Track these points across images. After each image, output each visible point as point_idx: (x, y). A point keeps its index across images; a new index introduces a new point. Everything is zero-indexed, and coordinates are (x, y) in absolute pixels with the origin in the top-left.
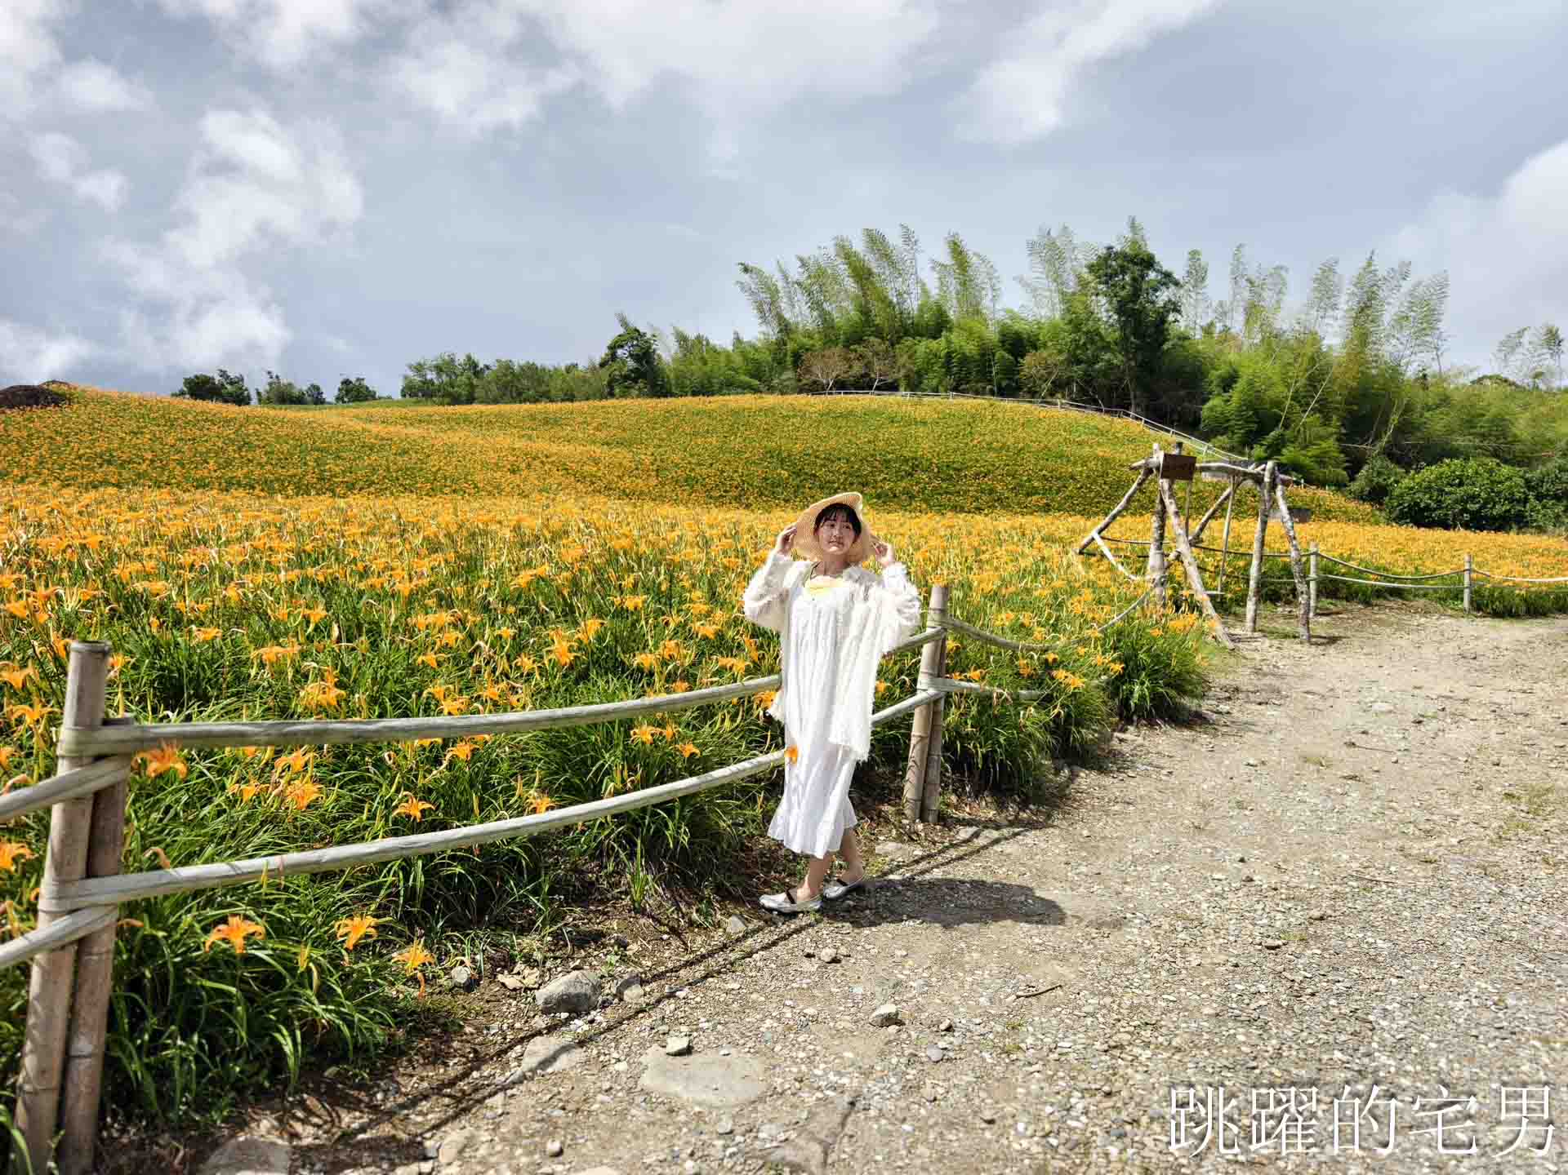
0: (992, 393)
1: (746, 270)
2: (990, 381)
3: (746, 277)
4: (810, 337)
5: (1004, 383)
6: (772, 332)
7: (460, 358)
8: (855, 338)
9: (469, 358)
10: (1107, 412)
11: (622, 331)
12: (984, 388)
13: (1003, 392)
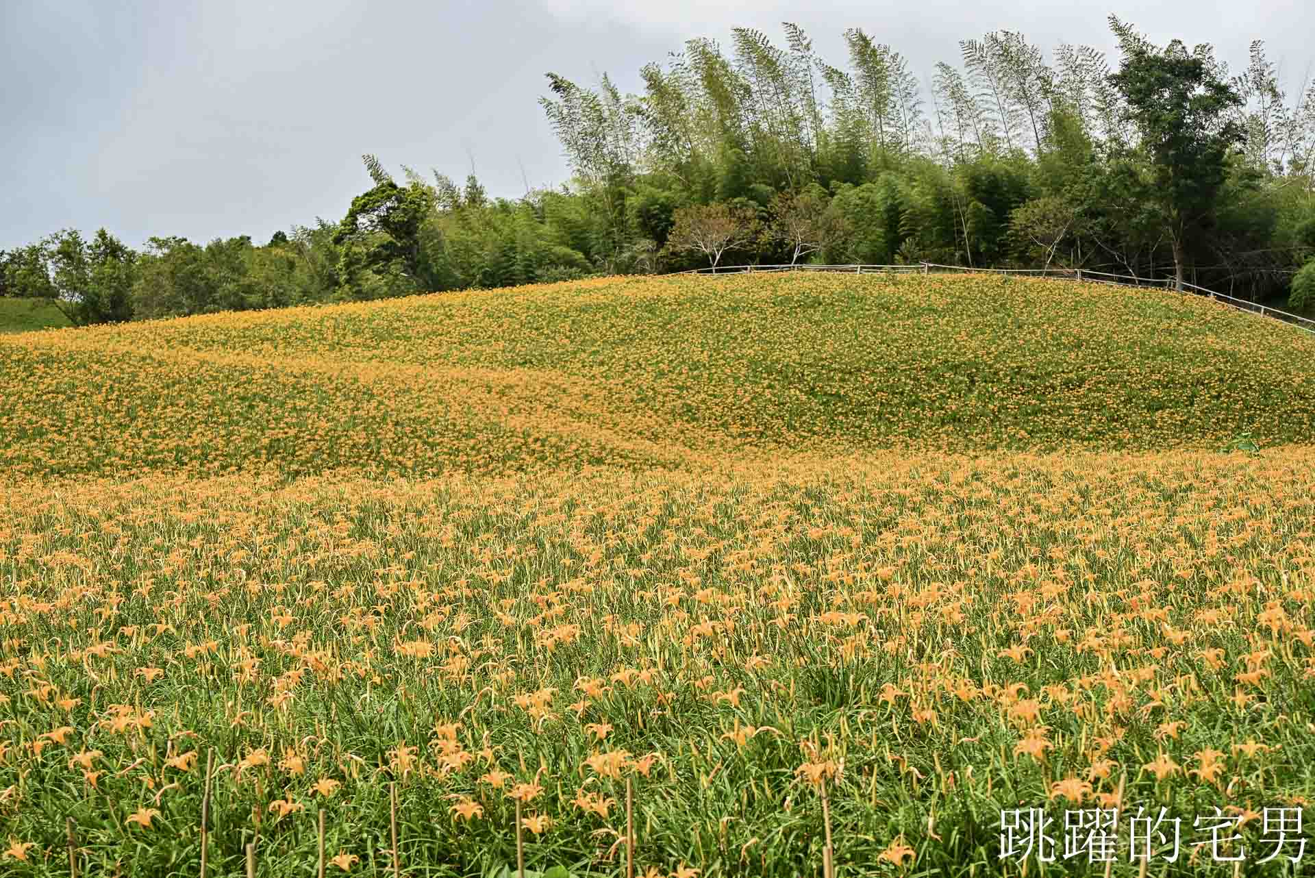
0: (964, 261)
1: (557, 87)
2: (961, 247)
3: (556, 97)
4: (664, 185)
5: (982, 248)
6: (599, 179)
7: (89, 238)
8: (738, 186)
9: (102, 235)
10: (1140, 282)
11: (371, 185)
12: (953, 255)
13: (979, 260)
